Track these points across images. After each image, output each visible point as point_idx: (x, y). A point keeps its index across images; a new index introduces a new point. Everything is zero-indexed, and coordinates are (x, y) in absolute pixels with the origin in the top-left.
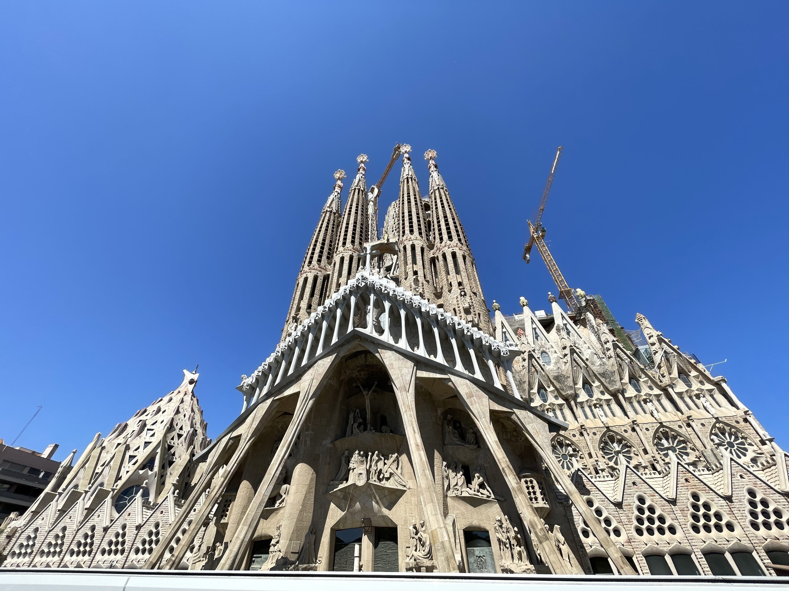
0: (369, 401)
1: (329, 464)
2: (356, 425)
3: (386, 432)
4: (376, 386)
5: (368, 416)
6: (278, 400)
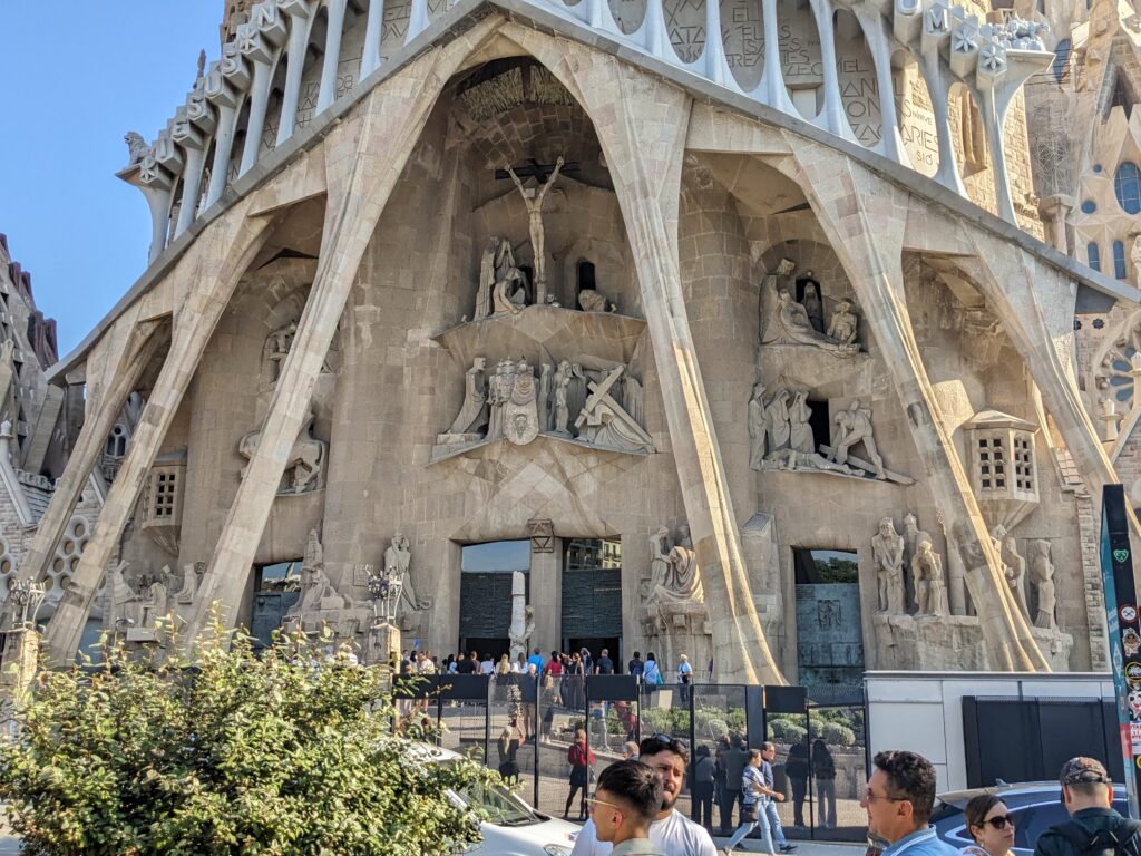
0: (539, 220)
1: (432, 390)
2: (501, 289)
3: (591, 308)
4: (561, 171)
5: (539, 264)
6: (262, 215)
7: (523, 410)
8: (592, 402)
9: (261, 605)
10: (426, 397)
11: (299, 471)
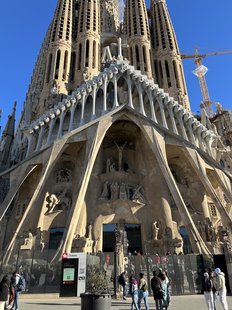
0: (121, 153)
2: (112, 167)
4: (126, 144)
5: (120, 162)
6: (68, 143)
7: (123, 193)
8: (136, 193)
9: (52, 239)
10: (96, 189)
11: (63, 205)
